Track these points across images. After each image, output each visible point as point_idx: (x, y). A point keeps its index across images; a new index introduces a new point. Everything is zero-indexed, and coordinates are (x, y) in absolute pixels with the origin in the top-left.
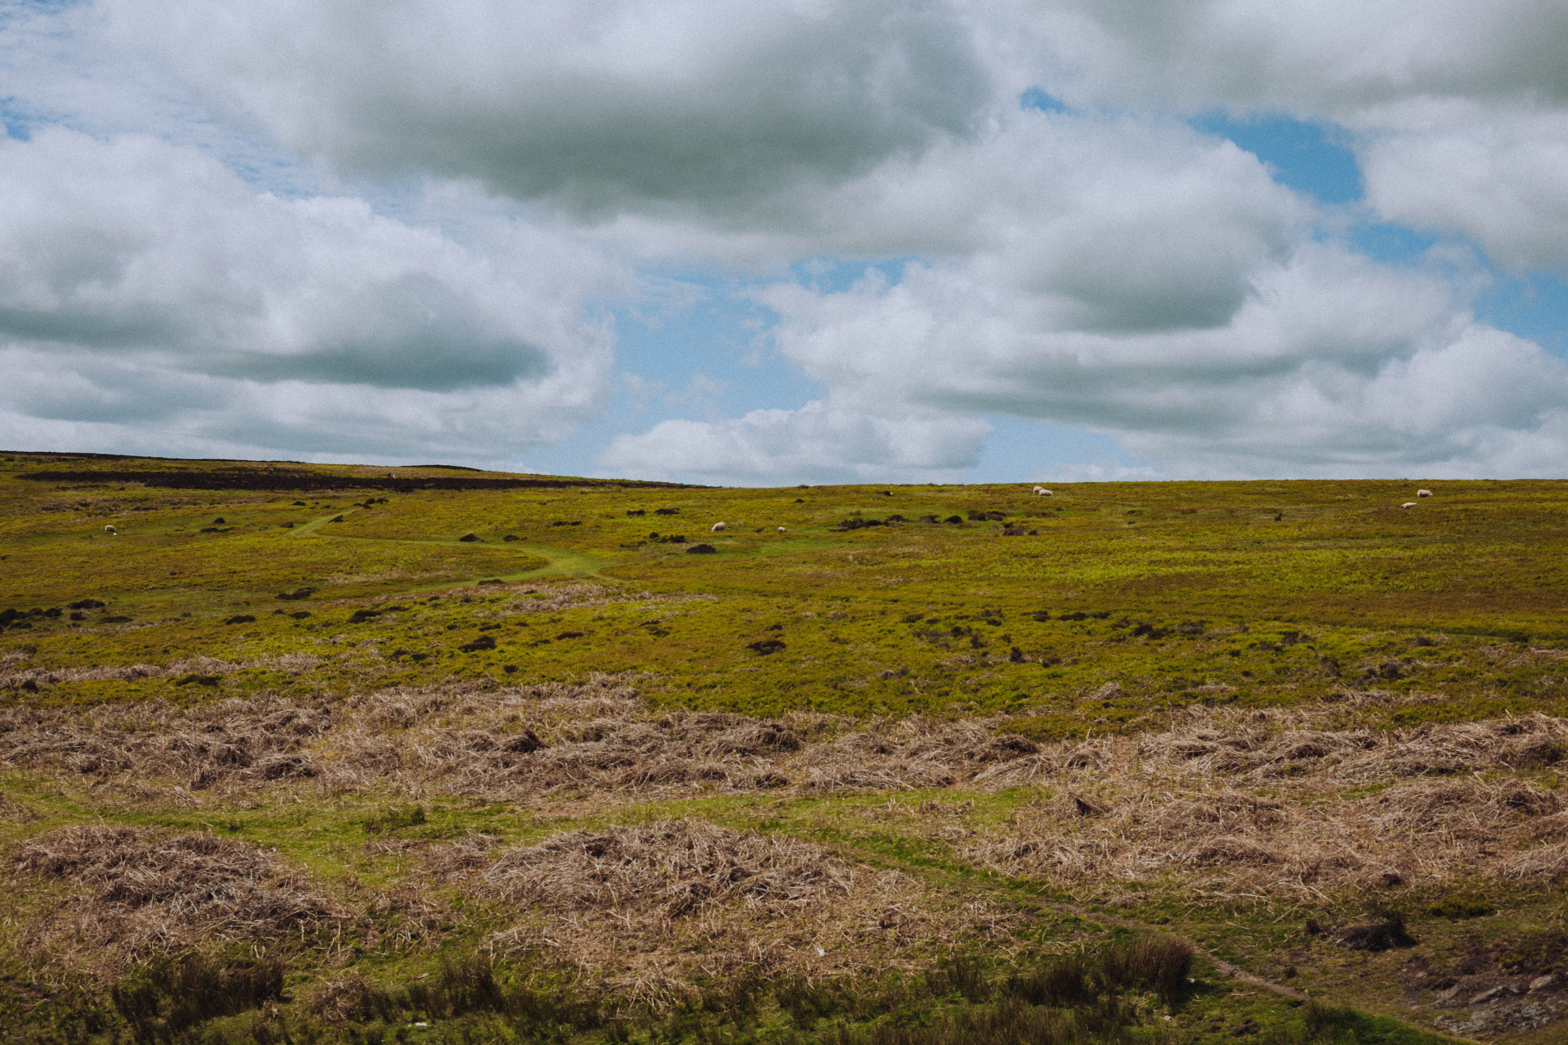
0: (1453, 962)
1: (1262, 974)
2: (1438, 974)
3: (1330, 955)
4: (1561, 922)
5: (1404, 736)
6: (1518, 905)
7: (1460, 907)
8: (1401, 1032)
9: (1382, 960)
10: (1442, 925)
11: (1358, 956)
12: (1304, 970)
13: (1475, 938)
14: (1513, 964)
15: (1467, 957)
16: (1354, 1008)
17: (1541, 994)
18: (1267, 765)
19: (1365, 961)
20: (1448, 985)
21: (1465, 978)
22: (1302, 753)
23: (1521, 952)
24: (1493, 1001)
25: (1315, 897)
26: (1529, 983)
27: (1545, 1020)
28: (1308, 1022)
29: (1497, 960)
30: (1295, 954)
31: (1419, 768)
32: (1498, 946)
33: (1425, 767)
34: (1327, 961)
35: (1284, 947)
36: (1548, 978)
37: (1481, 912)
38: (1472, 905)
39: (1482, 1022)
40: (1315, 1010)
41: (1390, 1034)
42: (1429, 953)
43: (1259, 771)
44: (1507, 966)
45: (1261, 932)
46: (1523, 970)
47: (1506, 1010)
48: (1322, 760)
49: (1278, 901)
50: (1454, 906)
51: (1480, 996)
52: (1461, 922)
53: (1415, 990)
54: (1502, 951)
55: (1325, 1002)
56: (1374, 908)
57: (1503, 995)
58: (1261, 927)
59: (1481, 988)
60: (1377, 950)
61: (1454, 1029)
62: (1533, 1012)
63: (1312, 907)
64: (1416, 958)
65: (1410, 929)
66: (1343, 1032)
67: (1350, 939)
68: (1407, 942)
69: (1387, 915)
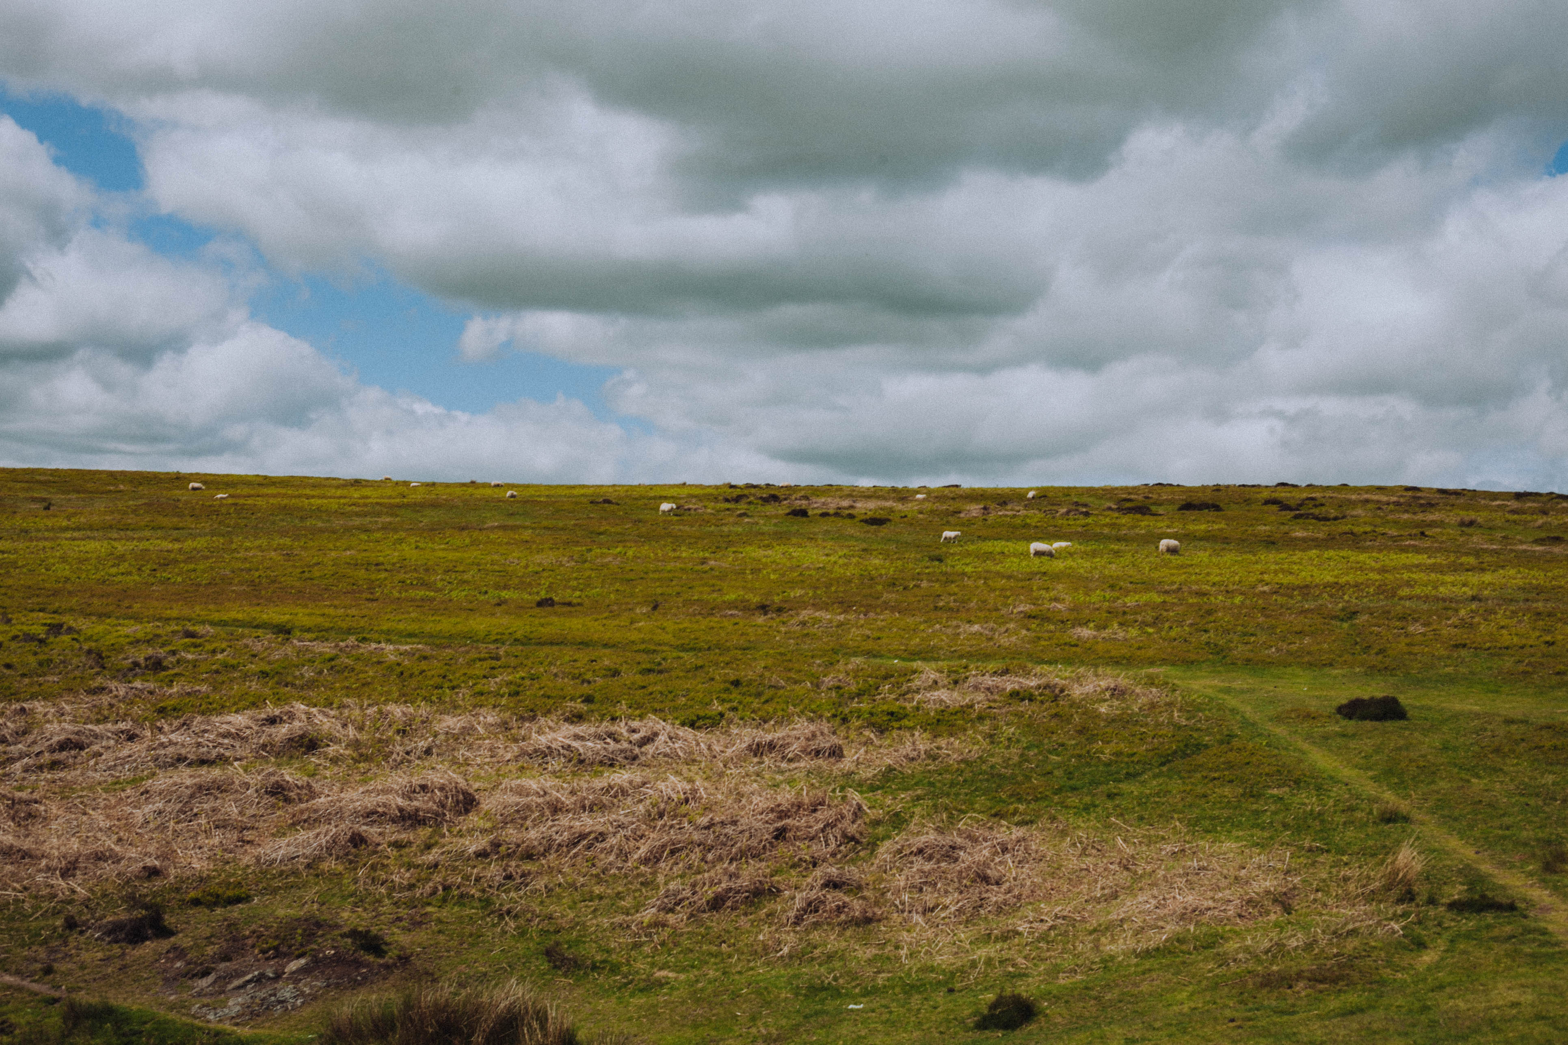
0: (210, 950)
1: (18, 973)
2: (195, 963)
3: (87, 950)
4: (316, 906)
5: (166, 728)
6: (275, 891)
7: (218, 896)
8: (159, 1023)
9: (141, 951)
10: (200, 914)
11: (116, 949)
12: (62, 967)
13: (232, 925)
14: (269, 949)
15: (224, 944)
16: (113, 1002)
17: (295, 978)
18: (26, 760)
19: (124, 954)
20: (205, 974)
21: (222, 965)
22: (63, 746)
23: (277, 937)
24: (249, 986)
25: (73, 892)
26: (285, 967)
27: (299, 1002)
28: (65, 1019)
29: (253, 946)
30: (53, 951)
31: (181, 759)
32: (254, 932)
33: (186, 758)
34: (86, 956)
35: (41, 945)
36: (303, 961)
37: (238, 900)
38: (230, 893)
39: (238, 1008)
40: (72, 1006)
41: (148, 1026)
42: (187, 943)
43: (18, 765)
44: (264, 952)
45: (18, 930)
46: (278, 954)
47: (262, 994)
48: (83, 753)
49: (36, 897)
50: (211, 895)
51: (237, 983)
52: (219, 911)
53: (172, 981)
54: (259, 937)
55: (83, 998)
56: (133, 901)
57: (259, 980)
58: (17, 925)
59: (238, 974)
60: (136, 942)
61: (211, 1017)
62: (288, 995)
63: (70, 902)
64: (175, 948)
65: (169, 920)
66: (101, 1027)
67: (109, 933)
68: (165, 932)
69: (146, 907)
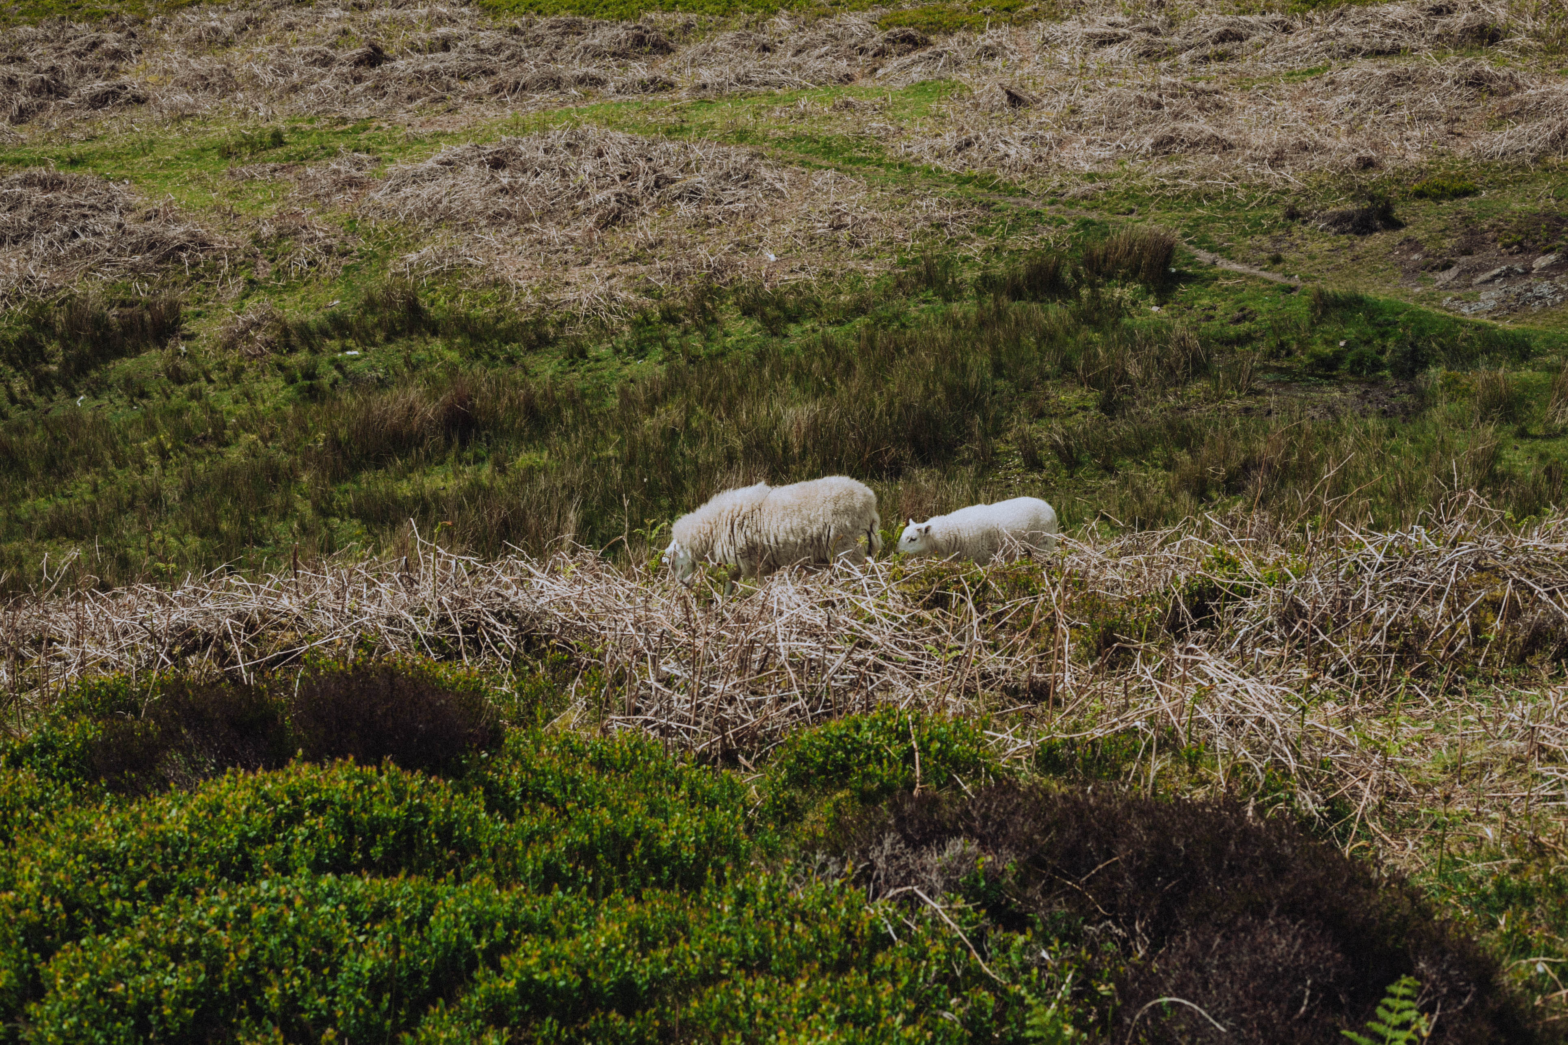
0: (1448, 243)
1: (1245, 261)
2: (1434, 256)
3: (1313, 241)
4: (1553, 202)
5: (1318, 19)
6: (1503, 185)
7: (1443, 188)
8: (1412, 313)
9: (1371, 243)
10: (1426, 206)
11: (1344, 240)
12: (1291, 256)
13: (1466, 219)
14: (1512, 244)
15: (1462, 237)
16: (1361, 291)
17: (1547, 273)
18: (1192, 51)
19: (1352, 246)
20: (1447, 266)
21: (1463, 259)
22: (1223, 38)
23: (1519, 232)
24: (1497, 281)
25: (1287, 182)
26: (1531, 263)
27: (1558, 299)
28: (1313, 309)
29: (1495, 240)
30: (1277, 240)
31: (1354, 50)
32: (1493, 226)
33: (1360, 49)
34: (1312, 247)
35: (1265, 234)
36: (1552, 257)
37: (1466, 193)
38: (1457, 186)
39: (1493, 302)
40: (1321, 294)
41: (1402, 317)
42: (1421, 235)
43: (1183, 56)
44: (1507, 246)
45: (1235, 219)
46: (1522, 249)
47: (1516, 289)
48: (1245, 44)
49: (1248, 187)
50: (1437, 187)
51: (1487, 276)
52: (1445, 204)
53: (1413, 273)
54: (1499, 231)
55: (1332, 288)
56: (1358, 193)
57: (1508, 275)
58: (1233, 214)
59: (1482, 269)
60: (1364, 234)
61: (1465, 310)
62: (1546, 291)
63: (1285, 192)
64: (1408, 240)
65: (1398, 212)
66: (1353, 317)
67: (1334, 224)
68: (1397, 225)
69: (1372, 198)
